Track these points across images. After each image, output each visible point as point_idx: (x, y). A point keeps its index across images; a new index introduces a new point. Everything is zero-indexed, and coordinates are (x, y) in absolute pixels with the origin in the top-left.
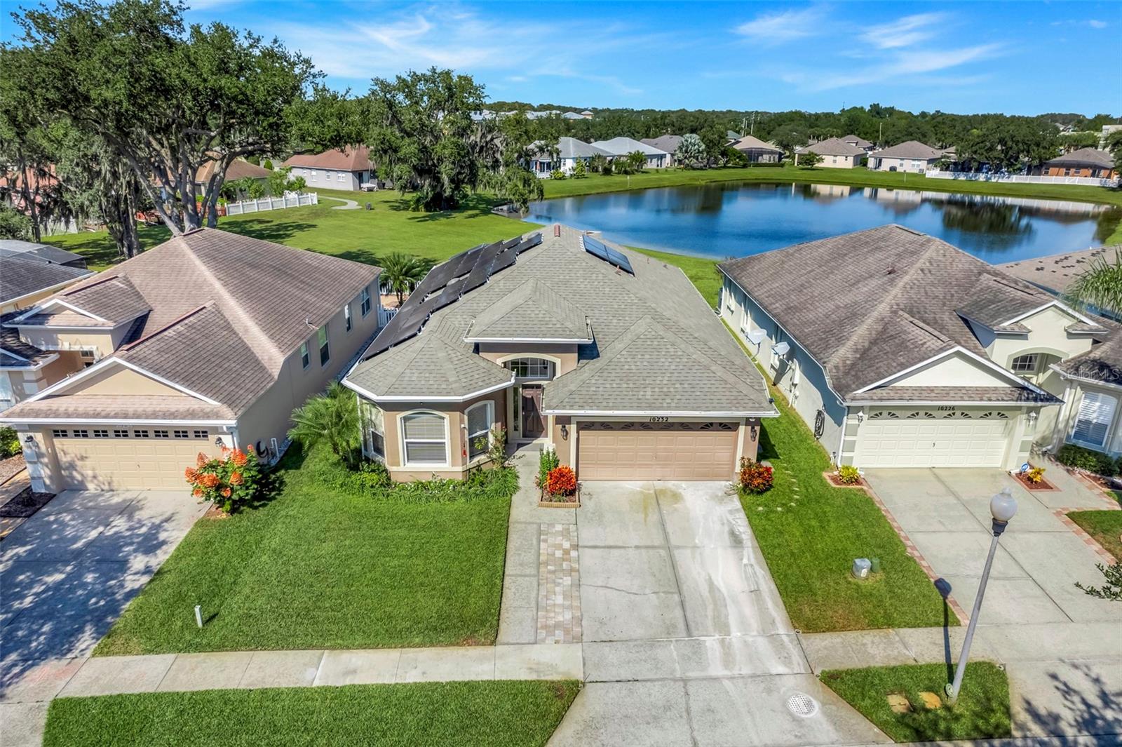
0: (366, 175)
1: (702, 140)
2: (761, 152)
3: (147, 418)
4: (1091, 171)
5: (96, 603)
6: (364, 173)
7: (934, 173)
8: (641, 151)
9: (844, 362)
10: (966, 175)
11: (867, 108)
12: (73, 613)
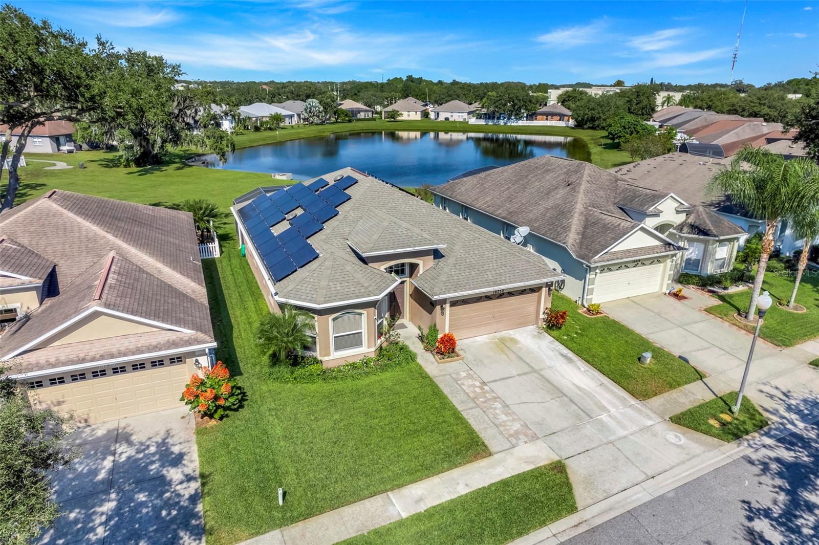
0: (62, 140)
1: (320, 103)
2: (359, 111)
3: (134, 354)
4: (559, 118)
5: (169, 514)
6: (60, 138)
7: (473, 121)
8: (279, 113)
9: (575, 241)
10: (493, 121)
11: (405, 78)
12: (155, 527)
